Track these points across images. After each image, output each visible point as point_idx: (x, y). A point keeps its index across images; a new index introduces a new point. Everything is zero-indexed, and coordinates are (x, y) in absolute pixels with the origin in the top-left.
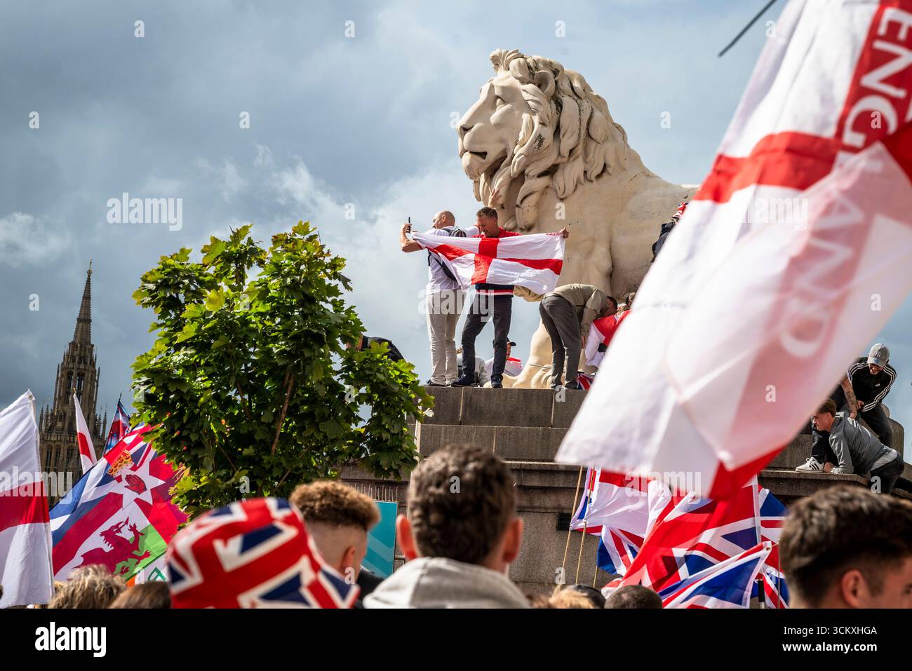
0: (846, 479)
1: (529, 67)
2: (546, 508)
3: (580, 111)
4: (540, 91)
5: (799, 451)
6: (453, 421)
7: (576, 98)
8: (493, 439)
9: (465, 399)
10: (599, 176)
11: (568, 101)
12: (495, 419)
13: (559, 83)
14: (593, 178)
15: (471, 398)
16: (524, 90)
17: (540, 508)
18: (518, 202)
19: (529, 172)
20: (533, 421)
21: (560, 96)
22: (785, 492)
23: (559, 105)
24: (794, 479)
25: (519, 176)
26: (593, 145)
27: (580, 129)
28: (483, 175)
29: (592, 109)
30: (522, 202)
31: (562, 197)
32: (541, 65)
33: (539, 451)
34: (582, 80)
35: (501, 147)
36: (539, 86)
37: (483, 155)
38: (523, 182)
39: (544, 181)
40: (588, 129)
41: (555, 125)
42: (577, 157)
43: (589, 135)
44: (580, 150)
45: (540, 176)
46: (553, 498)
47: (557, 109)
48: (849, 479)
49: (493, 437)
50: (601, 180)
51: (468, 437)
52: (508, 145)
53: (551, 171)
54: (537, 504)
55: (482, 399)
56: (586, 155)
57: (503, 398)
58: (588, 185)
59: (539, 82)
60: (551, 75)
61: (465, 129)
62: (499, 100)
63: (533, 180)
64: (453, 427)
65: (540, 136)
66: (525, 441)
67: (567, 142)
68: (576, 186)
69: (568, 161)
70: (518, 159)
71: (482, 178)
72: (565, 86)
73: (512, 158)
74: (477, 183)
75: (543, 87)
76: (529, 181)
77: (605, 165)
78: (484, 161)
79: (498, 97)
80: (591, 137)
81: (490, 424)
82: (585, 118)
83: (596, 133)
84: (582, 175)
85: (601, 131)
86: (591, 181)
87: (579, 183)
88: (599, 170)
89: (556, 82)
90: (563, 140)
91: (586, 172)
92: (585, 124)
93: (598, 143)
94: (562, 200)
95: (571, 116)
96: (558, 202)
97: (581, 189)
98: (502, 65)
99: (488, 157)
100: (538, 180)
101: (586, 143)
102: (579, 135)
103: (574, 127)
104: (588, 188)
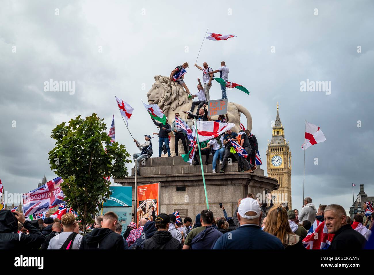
1: (163, 79)
2: (173, 186)
3: (176, 89)
5: (234, 167)
6: (150, 166)
7: (175, 86)
9: (152, 160)
10: (182, 104)
11: (173, 86)
12: (160, 165)
15: (154, 160)
16: (163, 85)
17: (172, 186)
20: (169, 165)
21: (171, 86)
22: (231, 178)
23: (171, 88)
24: (233, 174)
25: (162, 105)
26: (180, 97)
29: (179, 88)
32: (166, 79)
33: (171, 172)
35: (158, 99)
36: (166, 83)
37: (153, 101)
39: (168, 106)
40: (178, 93)
41: (170, 92)
42: (176, 100)
43: (179, 95)
45: (167, 105)
46: (175, 183)
49: (159, 169)
51: (153, 170)
53: (170, 104)
54: (171, 185)
55: (156, 160)
56: (178, 99)
57: (161, 159)
58: (179, 106)
60: (169, 81)
61: (149, 95)
62: (157, 88)
64: (149, 168)
65: (167, 95)
66: (167, 170)
67: (173, 97)
69: (174, 101)
70: (162, 102)
72: (172, 83)
75: (167, 84)
76: (165, 106)
77: (183, 102)
78: (154, 102)
79: (156, 87)
80: (180, 95)
81: (159, 166)
82: (178, 90)
83: (181, 94)
84: (178, 104)
85: (182, 93)
86: (180, 106)
87: (177, 106)
88: (181, 103)
89: (170, 82)
90: (173, 96)
91: (179, 104)
92: (178, 92)
93: (181, 96)
94: (173, 110)
95: (174, 90)
96: (172, 111)
97: (178, 108)
98: (157, 79)
99: (155, 101)
100: (167, 106)
101: (178, 96)
102: (176, 95)
103: (175, 93)
104: (179, 107)
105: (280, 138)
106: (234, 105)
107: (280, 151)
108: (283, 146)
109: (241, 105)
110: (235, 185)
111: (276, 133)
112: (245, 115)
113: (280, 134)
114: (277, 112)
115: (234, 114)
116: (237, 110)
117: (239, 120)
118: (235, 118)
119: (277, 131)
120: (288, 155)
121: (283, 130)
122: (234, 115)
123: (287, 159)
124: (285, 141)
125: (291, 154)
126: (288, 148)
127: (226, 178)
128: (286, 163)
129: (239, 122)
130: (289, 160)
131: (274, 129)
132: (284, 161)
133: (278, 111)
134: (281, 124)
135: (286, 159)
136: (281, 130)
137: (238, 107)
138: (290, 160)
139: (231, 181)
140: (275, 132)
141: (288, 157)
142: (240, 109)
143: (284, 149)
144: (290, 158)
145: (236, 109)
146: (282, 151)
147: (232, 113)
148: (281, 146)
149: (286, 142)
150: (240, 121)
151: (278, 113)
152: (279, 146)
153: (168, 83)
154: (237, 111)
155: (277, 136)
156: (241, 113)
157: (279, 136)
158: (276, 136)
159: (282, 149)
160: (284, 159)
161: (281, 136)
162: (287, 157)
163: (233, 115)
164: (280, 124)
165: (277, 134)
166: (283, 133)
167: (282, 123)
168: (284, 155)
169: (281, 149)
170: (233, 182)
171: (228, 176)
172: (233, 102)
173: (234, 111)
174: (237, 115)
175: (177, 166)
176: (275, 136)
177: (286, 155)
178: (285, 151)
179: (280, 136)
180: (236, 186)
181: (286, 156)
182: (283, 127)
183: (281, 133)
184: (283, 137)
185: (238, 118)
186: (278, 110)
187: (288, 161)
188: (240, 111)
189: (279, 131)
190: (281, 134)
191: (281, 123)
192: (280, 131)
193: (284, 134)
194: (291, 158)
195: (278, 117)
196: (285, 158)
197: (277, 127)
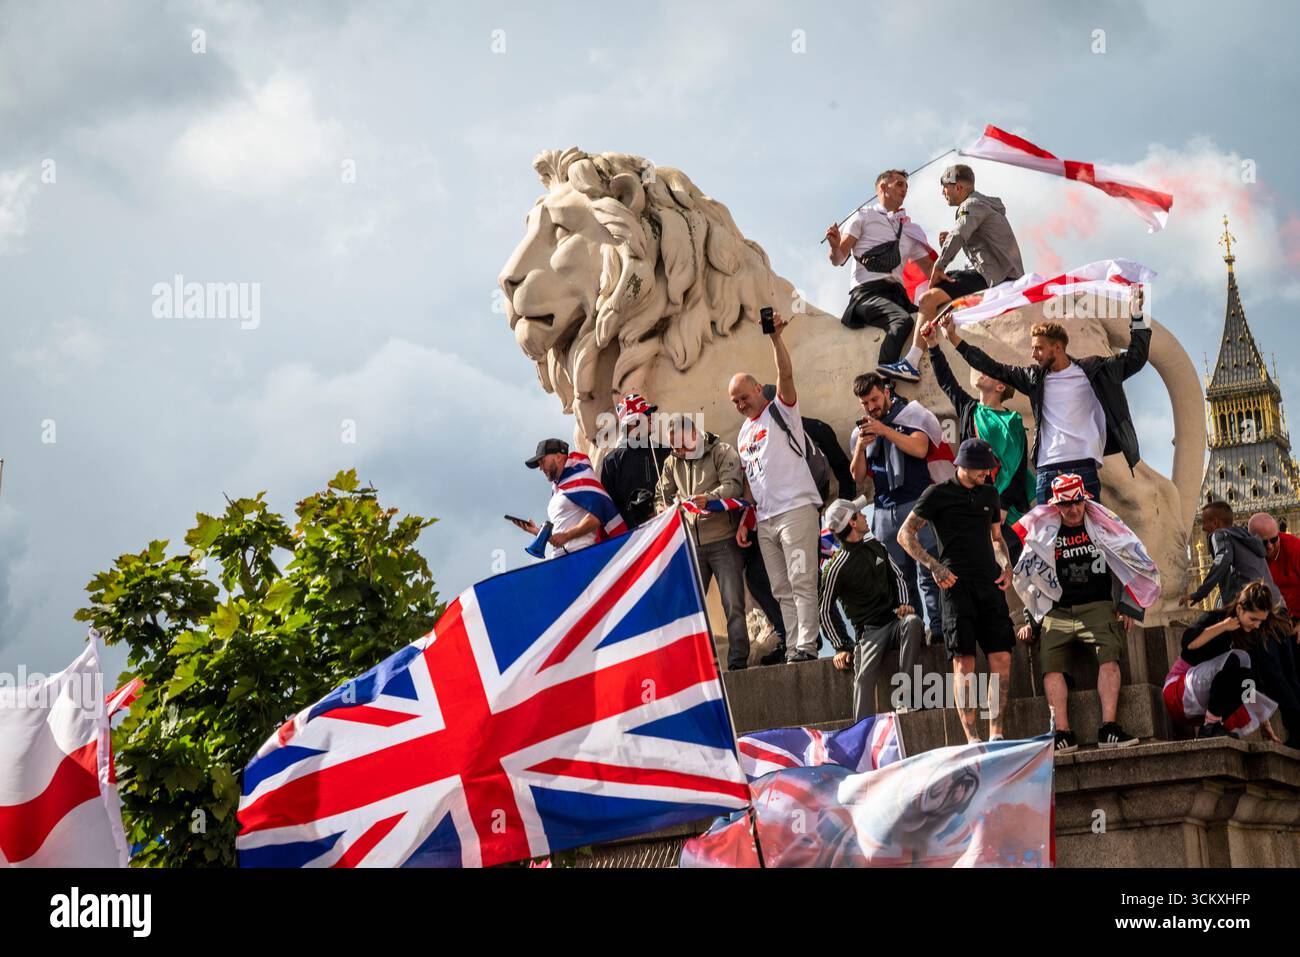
0: (1211, 746)
1: (600, 172)
3: (690, 229)
4: (623, 207)
7: (680, 209)
10: (735, 327)
11: (669, 217)
13: (650, 190)
14: (726, 330)
16: (597, 209)
18: (615, 385)
19: (626, 334)
21: (655, 210)
22: (1118, 781)
23: (656, 225)
24: (1129, 759)
25: (610, 343)
26: (718, 279)
27: (694, 257)
28: (551, 352)
29: (708, 223)
30: (621, 384)
31: (682, 368)
32: (617, 166)
34: (684, 180)
35: (574, 303)
36: (620, 199)
37: (548, 319)
38: (618, 353)
39: (652, 345)
40: (706, 256)
41: (654, 256)
42: (697, 302)
43: (709, 264)
44: (699, 289)
45: (643, 339)
47: (654, 231)
48: (1216, 745)
50: (739, 332)
52: (584, 298)
53: (660, 330)
56: (710, 295)
58: (720, 344)
59: (619, 193)
60: (635, 178)
61: (512, 284)
62: (559, 230)
63: (634, 348)
65: (634, 276)
67: (678, 281)
68: (703, 347)
69: (684, 309)
70: (605, 318)
71: (551, 356)
72: (661, 194)
73: (595, 318)
75: (626, 199)
76: (628, 349)
77: (742, 309)
78: (551, 329)
79: (557, 225)
80: (716, 269)
83: (721, 260)
84: (709, 328)
85: (729, 256)
87: (705, 342)
88: (734, 316)
89: (645, 188)
90: (673, 279)
91: (714, 323)
92: (701, 248)
93: (725, 275)
94: (683, 371)
95: (675, 238)
96: (677, 376)
98: (555, 175)
99: (555, 321)
101: (706, 275)
102: (695, 267)
103: (685, 255)
110: (1144, 826)
127: (1086, 786)
139: (1119, 804)
153: (629, 194)
170: (1134, 809)
171: (1099, 771)
180: (1154, 835)
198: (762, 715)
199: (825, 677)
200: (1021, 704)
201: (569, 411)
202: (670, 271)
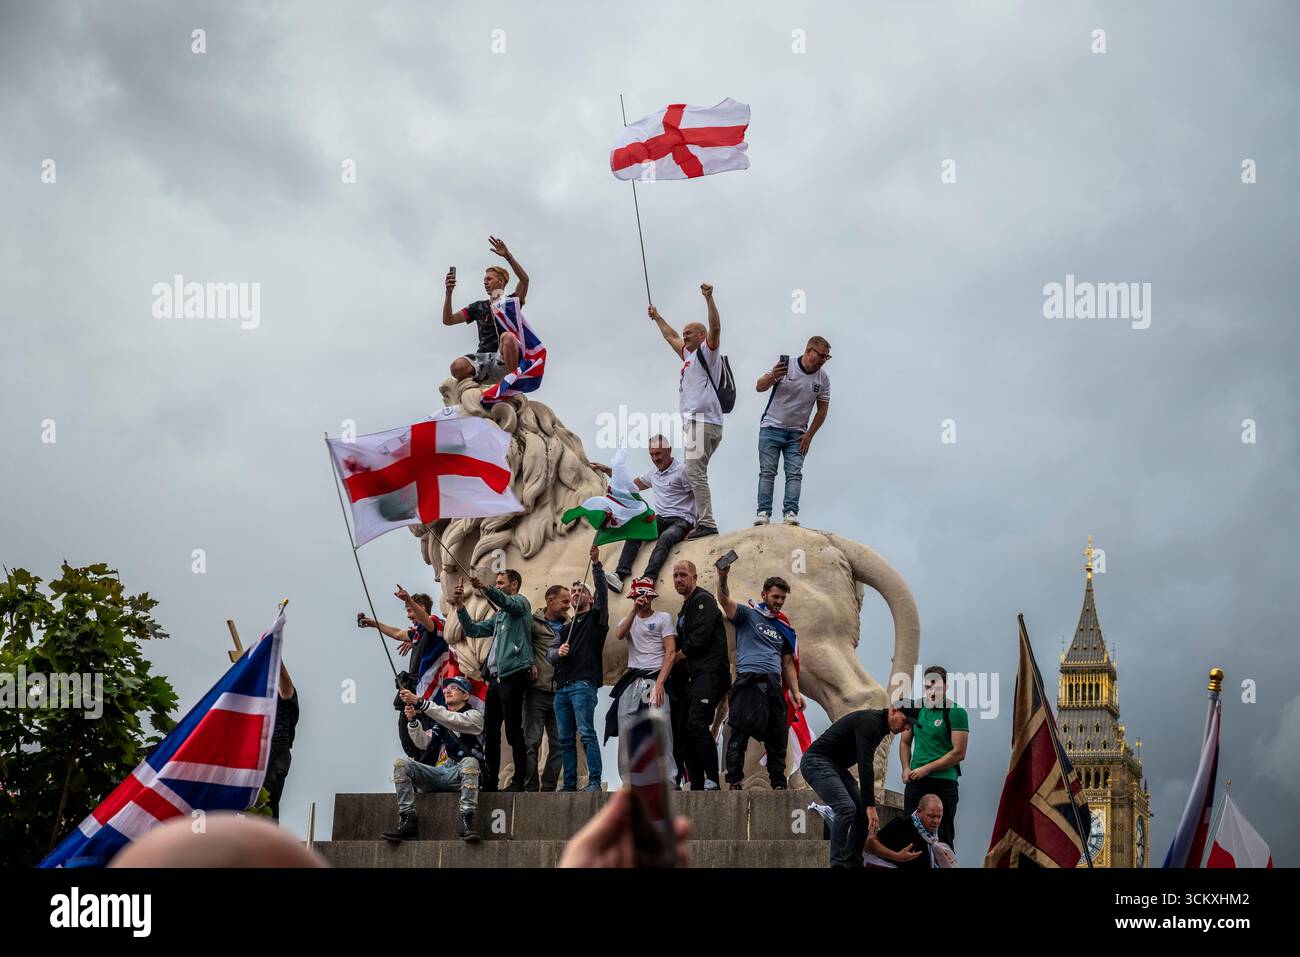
7: (542, 434)
8: (438, 857)
10: (571, 531)
11: (533, 441)
12: (441, 832)
13: (522, 417)
14: (564, 532)
18: (472, 564)
19: (485, 526)
21: (522, 432)
23: (522, 444)
25: (473, 531)
26: (562, 491)
27: (547, 472)
29: (563, 448)
30: (477, 563)
31: (526, 556)
36: (498, 421)
38: (478, 538)
40: (557, 472)
41: (517, 469)
42: (546, 504)
43: (558, 480)
44: (548, 498)
45: (499, 530)
47: (519, 448)
49: (438, 854)
50: (574, 534)
51: (407, 855)
53: (513, 524)
55: (426, 808)
56: (555, 503)
58: (558, 538)
59: (498, 417)
60: (510, 407)
63: (490, 536)
66: (478, 857)
67: (532, 488)
68: (544, 541)
69: (534, 511)
72: (529, 418)
74: (425, 541)
75: (502, 422)
80: (563, 483)
81: (436, 837)
82: (554, 459)
83: (567, 477)
84: (550, 528)
85: (574, 474)
86: (562, 535)
87: (546, 538)
89: (518, 416)
90: (527, 485)
91: (555, 525)
92: (553, 466)
93: (571, 489)
94: (527, 559)
95: (535, 457)
96: (522, 562)
97: (550, 546)
98: (453, 397)
100: (497, 535)
101: (554, 487)
102: (546, 480)
103: (540, 469)
104: (558, 543)
105: (1097, 718)
106: (832, 542)
107: (1096, 786)
108: (1111, 763)
109: (866, 547)
111: (1077, 692)
112: (886, 598)
113: (1097, 698)
114: (1085, 588)
115: (827, 587)
116: (844, 573)
117: (852, 620)
118: (835, 612)
119: (1084, 686)
120: (1132, 807)
121: (1113, 678)
122: (828, 593)
123: (1127, 828)
124: (1120, 734)
125: (1147, 804)
126: (1135, 772)
128: (1122, 852)
129: (854, 631)
130: (1138, 836)
131: (1065, 671)
132: (1113, 837)
133: (1089, 582)
134: (1104, 650)
135: (1122, 828)
136: (1104, 680)
137: (853, 556)
138: (1144, 836)
140: (1071, 686)
141: (1136, 817)
142: (861, 566)
143: (1116, 778)
144: (1142, 824)
145: (843, 566)
146: (1106, 784)
147: (823, 586)
148: (1101, 762)
149: (1125, 741)
150: (858, 629)
151: (1089, 591)
152: (1091, 761)
153: (506, 418)
154: (843, 577)
155: (1083, 709)
156: (867, 589)
157: (1092, 709)
158: (1079, 709)
159: (1106, 775)
160: (1113, 826)
161: (1101, 708)
162: (1126, 820)
163: (822, 597)
164: (1100, 648)
165: (1084, 698)
166: (1111, 692)
167: (1108, 647)
168: (1113, 807)
169: (1097, 775)
172: (827, 530)
173: (830, 573)
174: (845, 596)
175: (529, 844)
176: (1073, 709)
177: (1122, 806)
178: (1119, 789)
179: (1097, 708)
181: (1122, 814)
182: (1115, 665)
183: (1105, 692)
184: (1115, 715)
185: (849, 608)
186: (1089, 575)
187: (1132, 839)
188: (858, 576)
189: (1091, 685)
190: (1105, 701)
191: (1102, 643)
192: (1097, 686)
193: (1116, 700)
194: (1149, 822)
195: (1089, 611)
196: (1118, 821)
197: (1083, 663)
198: (540, 829)
199: (591, 806)
200: (735, 845)
201: (438, 580)
202: (527, 480)
